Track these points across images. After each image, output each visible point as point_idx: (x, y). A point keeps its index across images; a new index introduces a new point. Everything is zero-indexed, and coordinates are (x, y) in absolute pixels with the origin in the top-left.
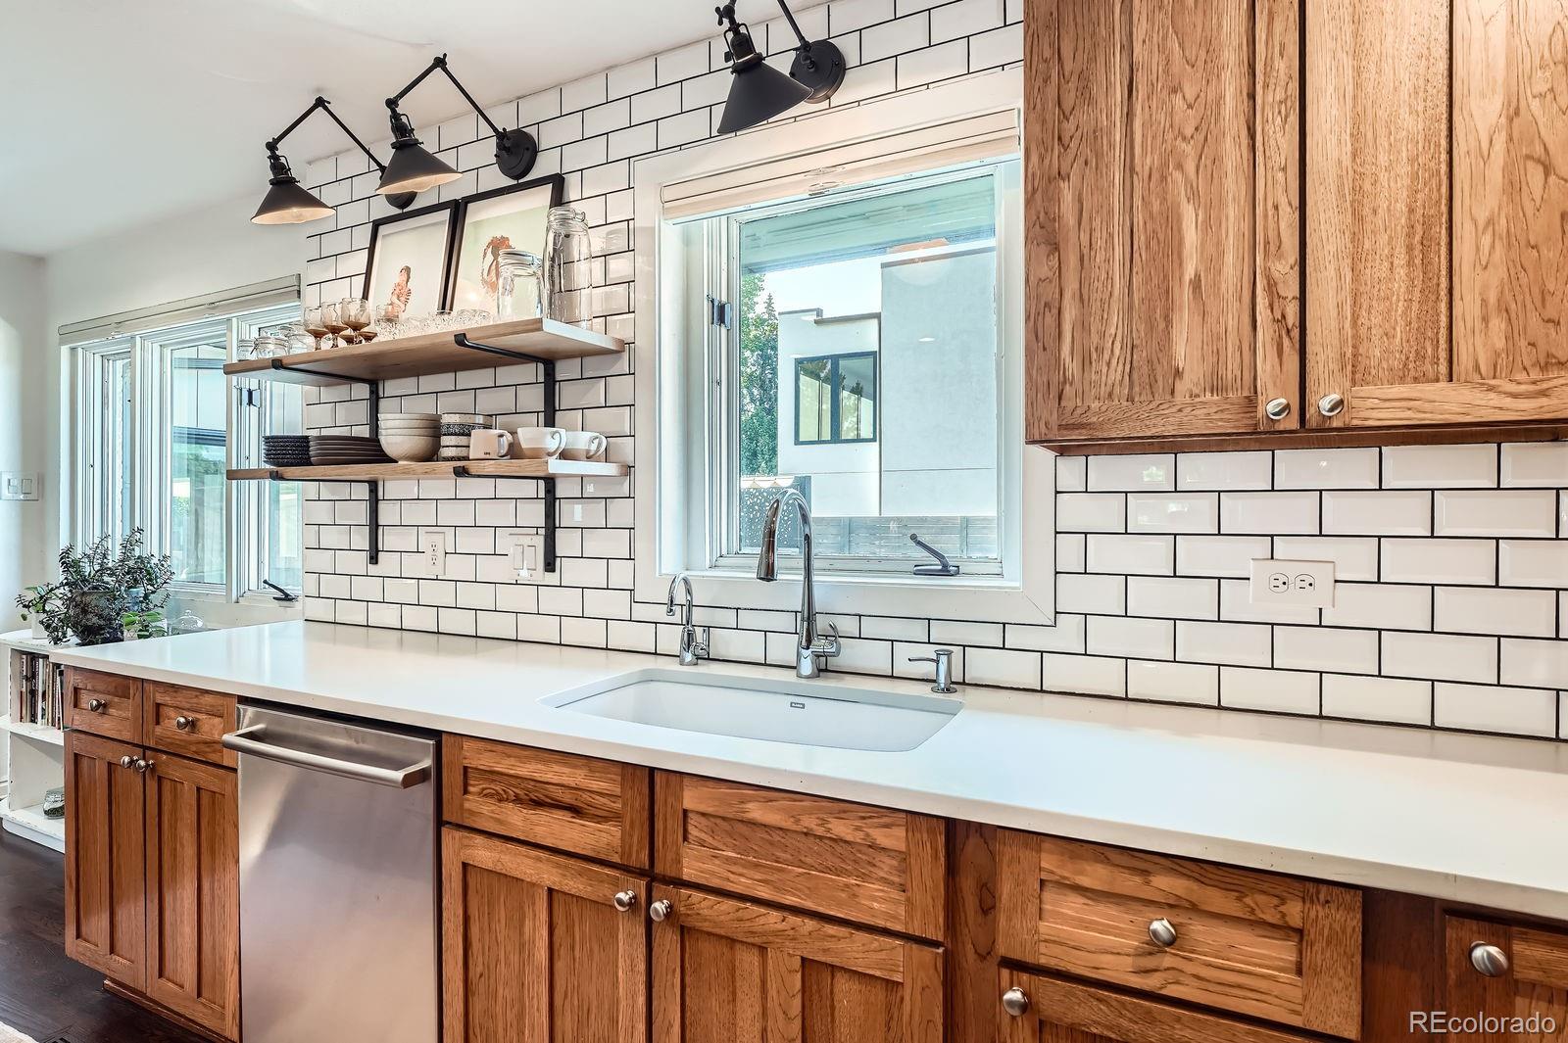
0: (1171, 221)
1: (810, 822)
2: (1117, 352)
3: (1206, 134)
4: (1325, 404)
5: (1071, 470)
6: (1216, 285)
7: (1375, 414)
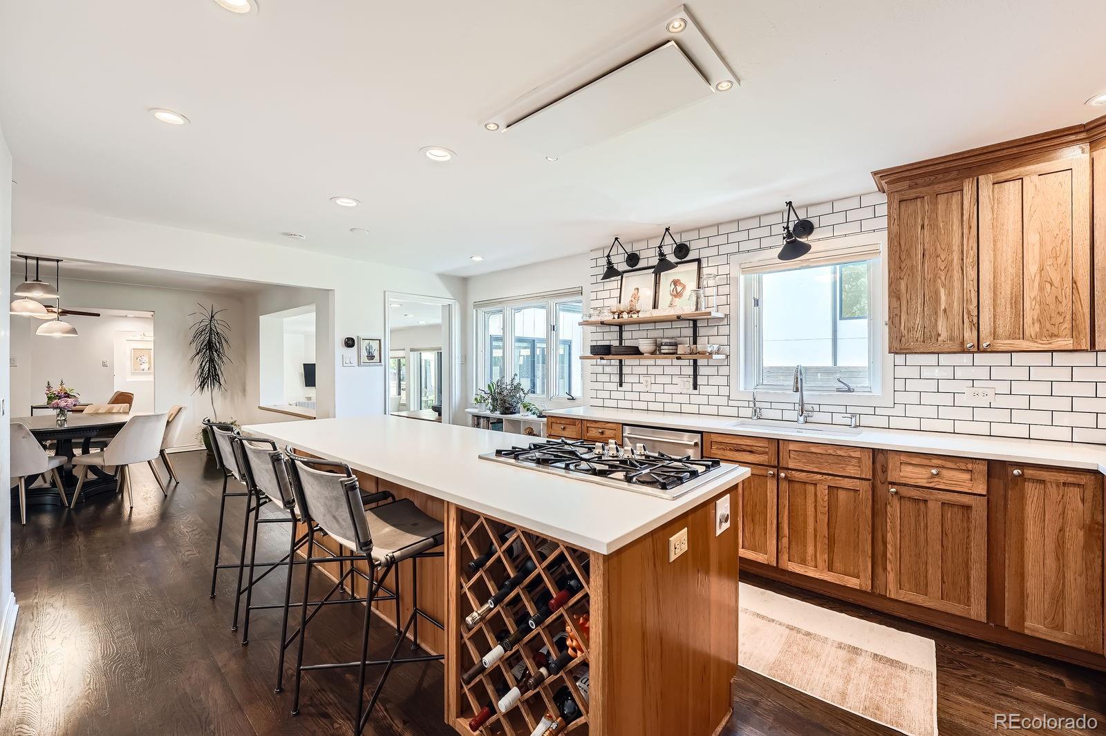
0: (937, 293)
1: (831, 452)
2: (919, 328)
3: (948, 269)
4: (985, 345)
5: (900, 359)
6: (951, 311)
7: (1001, 348)
